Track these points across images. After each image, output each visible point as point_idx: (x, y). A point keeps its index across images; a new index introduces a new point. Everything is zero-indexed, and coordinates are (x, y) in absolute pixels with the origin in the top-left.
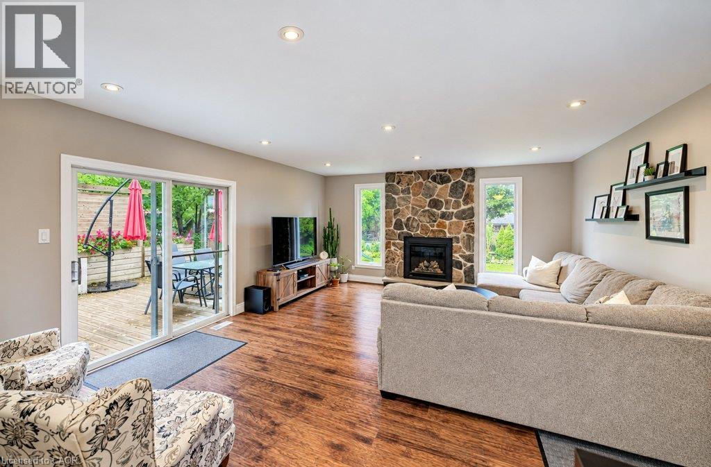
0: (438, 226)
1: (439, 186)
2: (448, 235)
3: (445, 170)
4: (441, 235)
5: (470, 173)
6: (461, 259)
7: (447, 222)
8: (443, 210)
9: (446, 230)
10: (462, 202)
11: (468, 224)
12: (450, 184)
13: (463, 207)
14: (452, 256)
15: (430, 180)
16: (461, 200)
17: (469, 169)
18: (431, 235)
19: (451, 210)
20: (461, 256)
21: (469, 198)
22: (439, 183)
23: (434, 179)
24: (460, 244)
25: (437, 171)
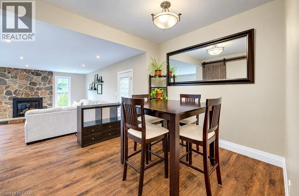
0: (35, 93)
1: (36, 77)
2: (40, 97)
3: (39, 71)
4: (36, 97)
5: (51, 73)
6: (46, 105)
7: (40, 91)
8: (38, 86)
9: (39, 95)
10: (47, 84)
11: (50, 92)
12: (41, 77)
13: (47, 86)
14: (42, 105)
15: (30, 73)
16: (47, 83)
17: (50, 72)
18: (31, 97)
19: (42, 87)
20: (47, 104)
21: (50, 82)
22: (35, 75)
23: (33, 73)
24: (46, 100)
25: (34, 70)
